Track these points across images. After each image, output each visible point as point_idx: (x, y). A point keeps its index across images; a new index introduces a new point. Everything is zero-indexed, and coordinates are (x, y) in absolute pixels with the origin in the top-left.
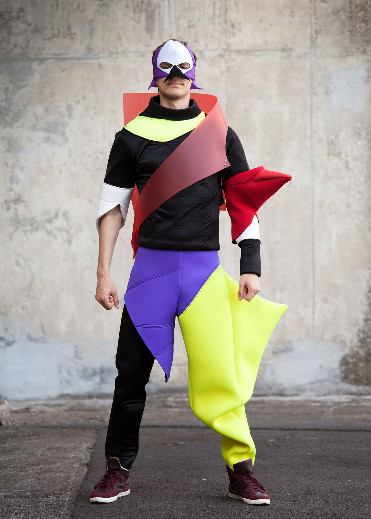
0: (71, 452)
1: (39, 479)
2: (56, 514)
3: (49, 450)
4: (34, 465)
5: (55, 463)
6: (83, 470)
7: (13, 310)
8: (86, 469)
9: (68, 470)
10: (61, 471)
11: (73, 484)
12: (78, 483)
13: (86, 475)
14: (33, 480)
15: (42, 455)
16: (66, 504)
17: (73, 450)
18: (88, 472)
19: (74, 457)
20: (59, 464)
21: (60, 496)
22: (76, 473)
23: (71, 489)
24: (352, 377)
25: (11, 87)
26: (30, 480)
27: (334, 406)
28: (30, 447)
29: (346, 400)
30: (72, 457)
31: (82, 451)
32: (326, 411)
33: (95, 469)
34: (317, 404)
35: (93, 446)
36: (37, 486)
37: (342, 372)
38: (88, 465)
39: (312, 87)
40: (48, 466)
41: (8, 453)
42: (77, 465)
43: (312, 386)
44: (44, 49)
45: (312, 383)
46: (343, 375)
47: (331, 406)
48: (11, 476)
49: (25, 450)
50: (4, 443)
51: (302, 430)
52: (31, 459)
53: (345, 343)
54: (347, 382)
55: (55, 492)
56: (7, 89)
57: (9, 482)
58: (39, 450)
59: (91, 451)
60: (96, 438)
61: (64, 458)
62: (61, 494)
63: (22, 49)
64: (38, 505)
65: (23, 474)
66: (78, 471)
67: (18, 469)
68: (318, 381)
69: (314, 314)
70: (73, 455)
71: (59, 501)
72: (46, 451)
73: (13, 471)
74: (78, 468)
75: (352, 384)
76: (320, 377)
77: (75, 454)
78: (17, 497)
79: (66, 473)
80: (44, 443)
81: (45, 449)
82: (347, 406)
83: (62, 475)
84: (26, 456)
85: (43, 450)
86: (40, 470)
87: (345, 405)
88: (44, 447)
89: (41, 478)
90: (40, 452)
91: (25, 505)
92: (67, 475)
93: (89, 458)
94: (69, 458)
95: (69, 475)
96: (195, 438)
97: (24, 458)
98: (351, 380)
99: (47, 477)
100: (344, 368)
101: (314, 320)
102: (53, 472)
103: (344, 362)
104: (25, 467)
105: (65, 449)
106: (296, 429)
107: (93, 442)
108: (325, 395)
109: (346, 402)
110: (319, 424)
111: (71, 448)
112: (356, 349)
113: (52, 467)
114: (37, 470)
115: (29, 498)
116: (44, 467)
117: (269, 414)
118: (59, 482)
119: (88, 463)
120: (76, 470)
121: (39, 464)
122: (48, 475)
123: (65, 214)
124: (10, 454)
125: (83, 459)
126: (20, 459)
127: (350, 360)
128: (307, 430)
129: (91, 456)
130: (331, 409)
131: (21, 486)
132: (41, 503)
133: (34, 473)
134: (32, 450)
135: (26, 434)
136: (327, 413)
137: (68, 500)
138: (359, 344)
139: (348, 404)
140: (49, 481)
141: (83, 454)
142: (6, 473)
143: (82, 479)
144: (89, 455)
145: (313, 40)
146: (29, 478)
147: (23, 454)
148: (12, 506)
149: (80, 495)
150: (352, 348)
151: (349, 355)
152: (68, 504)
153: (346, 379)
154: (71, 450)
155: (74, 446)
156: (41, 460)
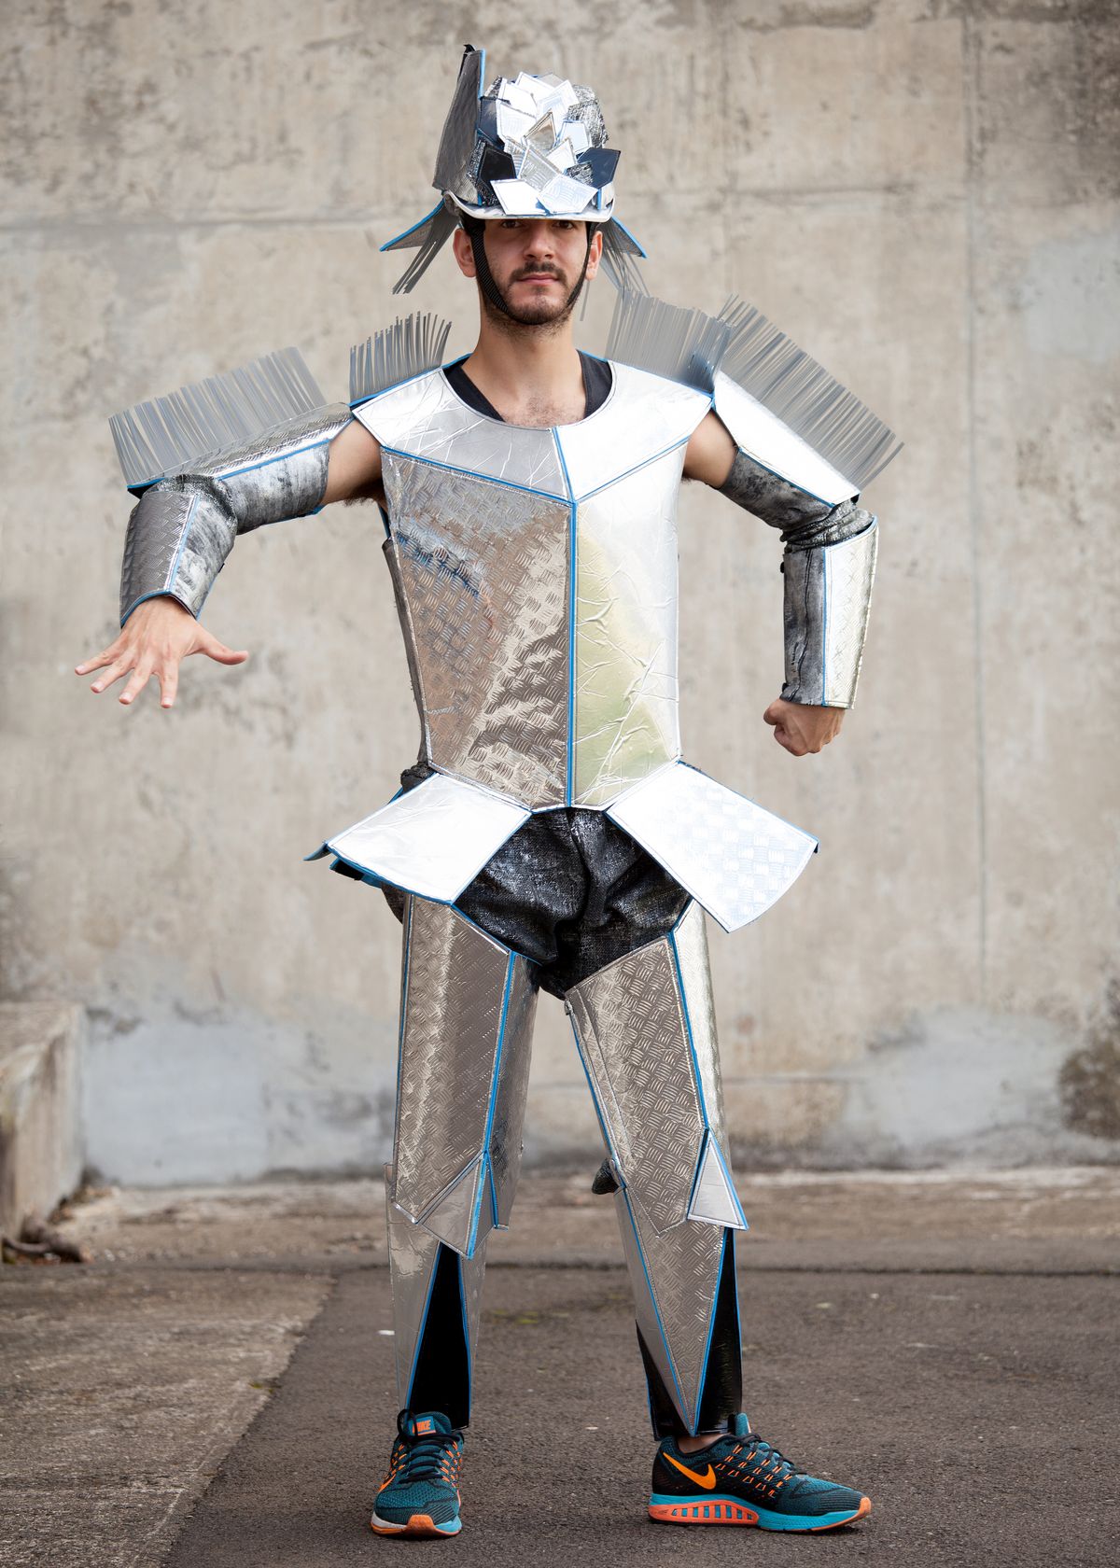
0: (239, 1346)
1: (122, 1428)
2: (131, 1538)
3: (178, 1340)
4: (119, 1385)
5: (184, 1379)
6: (255, 1399)
7: (134, 931)
8: (263, 1398)
9: (212, 1399)
10: (191, 1404)
11: (213, 1443)
12: (227, 1441)
13: (259, 1416)
14: (101, 1431)
15: (154, 1355)
16: (172, 1506)
17: (247, 1340)
18: (267, 1407)
19: (243, 1361)
20: (191, 1383)
21: (163, 1481)
22: (232, 1411)
23: (202, 1459)
24: (1094, 1114)
25: (121, 304)
26: (93, 1432)
27: (1036, 1199)
28: (127, 1329)
29: (1076, 1182)
30: (236, 1360)
31: (270, 1341)
32: (1011, 1214)
33: (290, 1398)
34: (991, 1194)
35: (307, 1325)
36: (107, 1451)
37: (1066, 1101)
38: (274, 1385)
39: (972, 293)
40: (158, 1389)
41: (61, 1348)
42: (240, 1386)
43: (983, 1142)
44: (211, 194)
45: (982, 1133)
46: (1068, 1109)
47: (1025, 1201)
48: (44, 1419)
49: (111, 1338)
50: (60, 1318)
51: (925, 1272)
52: (118, 1367)
53: (1074, 1018)
54: (1081, 1130)
55: (151, 1470)
56: (109, 309)
57: (35, 1436)
58: (151, 1337)
59: (298, 1340)
60: (323, 1304)
61: (214, 1363)
62: (167, 1477)
63: (152, 198)
64: (90, 1511)
65: (81, 1411)
66: (239, 1402)
67: (71, 1399)
68: (997, 1128)
69: (983, 936)
70: (242, 1355)
71: (153, 1496)
72: (169, 1341)
73: (55, 1402)
74: (242, 1395)
75: (1095, 1135)
76: (1005, 1116)
77: (249, 1351)
78: (39, 1486)
79: (202, 1411)
80: (171, 1319)
81: (167, 1336)
82: (1073, 1200)
83: (189, 1415)
84: (108, 1357)
85: (161, 1340)
86: (131, 1402)
87: (1068, 1195)
88: (168, 1328)
89: (127, 1424)
90: (150, 1346)
91: (54, 1509)
92: (205, 1415)
93: (286, 1361)
94: (226, 1362)
95: (209, 1417)
96: (607, 1300)
97: (102, 1362)
98: (1092, 1123)
99: (145, 1422)
100: (1071, 1089)
101: (983, 953)
102: (166, 1406)
103: (1072, 1072)
104: (94, 1391)
105: (224, 1336)
106: (906, 1271)
107: (311, 1315)
108: (1017, 1167)
109: (1076, 1188)
110: (978, 1255)
111: (243, 1333)
112: (1104, 1036)
113: (169, 1391)
114: (124, 1401)
115: (71, 1487)
116: (146, 1391)
117: (846, 1224)
118: (173, 1438)
119: (275, 1379)
120: (234, 1401)
121: (137, 1381)
122: (150, 1416)
123: (277, 661)
124: (65, 1352)
125: (267, 1366)
126: (88, 1366)
127: (1088, 1066)
128: (938, 1272)
129: (292, 1356)
130: (1026, 1208)
131: (62, 1451)
132: (101, 1504)
133: (113, 1410)
134: (132, 1340)
135: (131, 1290)
136: (1012, 1219)
137: (182, 1494)
138: (1112, 1021)
139: (1077, 1194)
140: (148, 1434)
141: (272, 1350)
142: (35, 1411)
143: (243, 1429)
144: (287, 1353)
145: (973, 160)
146: (94, 1426)
147: (102, 1352)
148: (15, 1512)
149: (219, 1478)
150: (1093, 1033)
151: (1085, 1053)
152: (176, 1507)
153: (1075, 1120)
154: (239, 1340)
155: (254, 1327)
156: (148, 1368)
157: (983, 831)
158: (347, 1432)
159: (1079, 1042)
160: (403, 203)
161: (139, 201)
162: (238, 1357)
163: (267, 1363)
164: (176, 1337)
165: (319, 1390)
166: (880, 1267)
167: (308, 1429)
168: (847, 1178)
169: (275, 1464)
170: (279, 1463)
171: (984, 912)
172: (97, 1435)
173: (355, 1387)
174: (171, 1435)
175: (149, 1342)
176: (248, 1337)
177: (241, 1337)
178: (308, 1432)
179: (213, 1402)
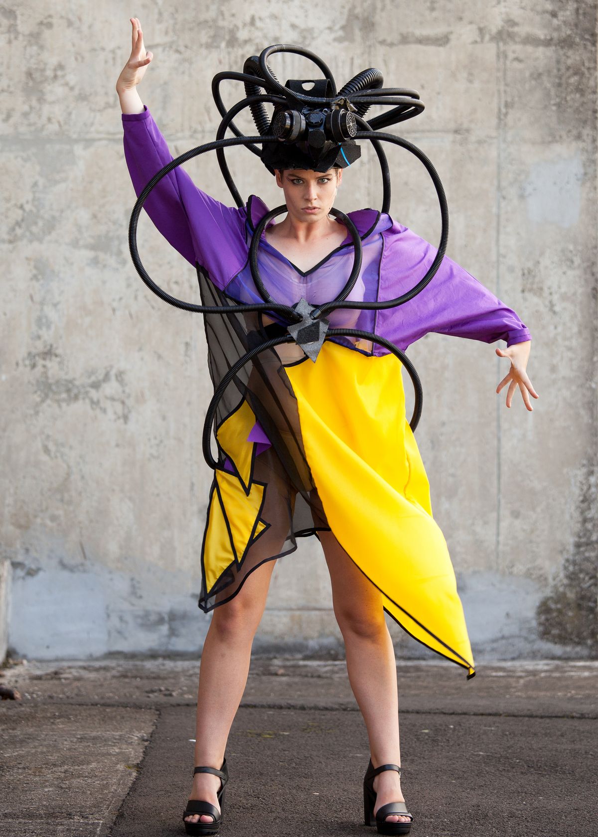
0: (114, 746)
1: (62, 788)
3: (81, 742)
4: (55, 765)
5: (89, 763)
6: (130, 774)
7: (39, 520)
8: (134, 774)
9: (106, 774)
10: (96, 776)
11: (113, 797)
12: (120, 796)
13: (134, 783)
14: (51, 789)
15: (69, 749)
16: (98, 829)
17: (118, 743)
18: (137, 779)
19: (118, 754)
20: (93, 765)
21: (91, 816)
22: (119, 780)
23: (109, 805)
24: (555, 631)
25: (41, 182)
26: (46, 790)
27: (526, 676)
28: (52, 735)
29: (546, 668)
30: (115, 753)
31: (131, 743)
32: (514, 685)
33: (149, 774)
34: (501, 674)
35: (149, 736)
36: (56, 800)
37: (540, 624)
38: (139, 767)
39: (499, 188)
40: (76, 767)
41: (18, 745)
42: (121, 767)
43: (495, 645)
44: (92, 124)
45: (495, 641)
46: (541, 629)
47: (521, 677)
48: (18, 782)
49: (45, 740)
50: (14, 729)
51: (475, 714)
52: (51, 756)
53: (546, 579)
54: (548, 640)
55: (83, 810)
56: (35, 184)
57: (15, 791)
58: (66, 740)
59: (146, 743)
60: (154, 724)
61: (103, 755)
62: (92, 814)
63: (60, 125)
64: (55, 831)
65: (37, 779)
66: (122, 776)
67: (30, 772)
68: (503, 638)
69: (498, 534)
70: (117, 751)
71: (87, 824)
72: (76, 743)
73: (22, 774)
74: (122, 772)
75: (556, 643)
76: (507, 632)
77: (120, 748)
78: (24, 817)
79: (102, 780)
80: (74, 730)
81: (75, 740)
82: (546, 677)
83: (96, 782)
84: (45, 750)
85: (72, 742)
86: (63, 774)
87: (543, 675)
88: (74, 736)
89: (64, 786)
90: (66, 745)
91: (35, 830)
92: (105, 782)
93: (142, 754)
94: (110, 754)
95: (107, 783)
96: (308, 726)
97: (42, 753)
98: (554, 636)
99: (73, 785)
100: (543, 617)
101: (498, 543)
102: (83, 777)
103: (544, 609)
104: (42, 768)
105: (105, 741)
106: (465, 714)
107: (150, 730)
108: (513, 659)
109: (546, 671)
110: (502, 705)
111: (116, 739)
112: (561, 589)
113: (82, 769)
114: (59, 774)
115: (41, 818)
116: (70, 768)
117: (426, 687)
118: (91, 794)
119: (138, 764)
120: (119, 775)
121: (63, 763)
122: (75, 782)
123: (120, 376)
124: (21, 747)
125: (132, 757)
126: (35, 754)
127: (553, 606)
128: (482, 714)
129: (144, 752)
130: (522, 681)
131: (32, 799)
132: (60, 827)
133: (54, 778)
134: (55, 741)
135: (49, 715)
136: (515, 687)
137: (103, 824)
138: (566, 581)
139: (548, 674)
140: (76, 792)
141: (133, 749)
142: (12, 778)
143: (127, 790)
144: (142, 750)
145: (501, 117)
146: (46, 786)
147: (41, 747)
148: (14, 831)
149: (121, 816)
150: (555, 587)
151: (552, 598)
152: (100, 830)
153: (545, 634)
154: (114, 743)
155: (120, 736)
156: (68, 757)
157: (499, 477)
158: (184, 793)
159: (548, 592)
160: (195, 132)
161: (54, 127)
162: (116, 752)
163: (132, 755)
164: (80, 740)
165: (164, 770)
166: (451, 711)
167: (163, 790)
168: (423, 663)
169: (149, 809)
170: (152, 808)
171: (498, 521)
172: (49, 791)
173: (183, 769)
174: (89, 792)
175: (65, 743)
176: (119, 741)
177: (115, 741)
178: (163, 792)
179: (108, 775)
